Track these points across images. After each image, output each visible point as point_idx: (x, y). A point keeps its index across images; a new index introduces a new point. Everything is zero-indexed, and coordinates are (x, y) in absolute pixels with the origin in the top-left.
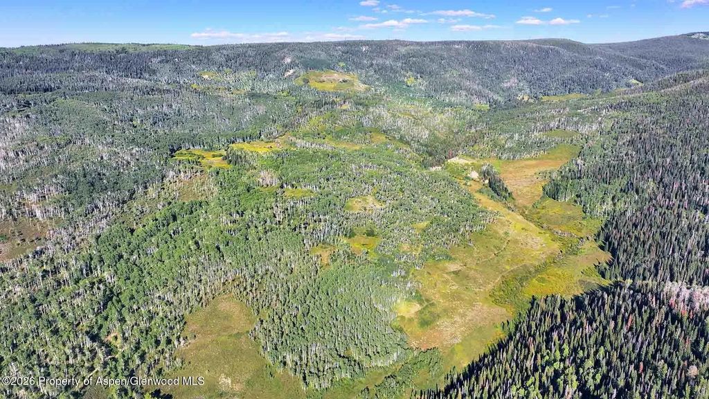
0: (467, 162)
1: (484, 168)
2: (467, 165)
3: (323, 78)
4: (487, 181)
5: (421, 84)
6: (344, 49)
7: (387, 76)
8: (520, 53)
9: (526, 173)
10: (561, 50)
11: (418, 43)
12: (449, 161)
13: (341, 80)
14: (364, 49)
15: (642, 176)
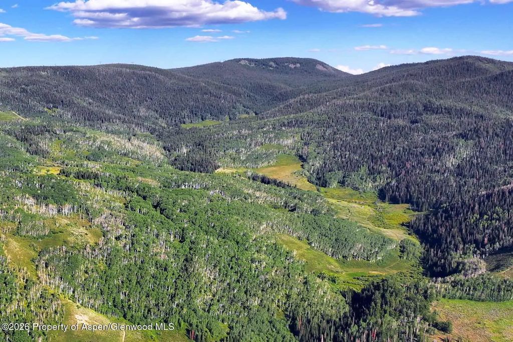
1: (249, 174)
9: (284, 174)
12: (216, 171)
15: (376, 163)
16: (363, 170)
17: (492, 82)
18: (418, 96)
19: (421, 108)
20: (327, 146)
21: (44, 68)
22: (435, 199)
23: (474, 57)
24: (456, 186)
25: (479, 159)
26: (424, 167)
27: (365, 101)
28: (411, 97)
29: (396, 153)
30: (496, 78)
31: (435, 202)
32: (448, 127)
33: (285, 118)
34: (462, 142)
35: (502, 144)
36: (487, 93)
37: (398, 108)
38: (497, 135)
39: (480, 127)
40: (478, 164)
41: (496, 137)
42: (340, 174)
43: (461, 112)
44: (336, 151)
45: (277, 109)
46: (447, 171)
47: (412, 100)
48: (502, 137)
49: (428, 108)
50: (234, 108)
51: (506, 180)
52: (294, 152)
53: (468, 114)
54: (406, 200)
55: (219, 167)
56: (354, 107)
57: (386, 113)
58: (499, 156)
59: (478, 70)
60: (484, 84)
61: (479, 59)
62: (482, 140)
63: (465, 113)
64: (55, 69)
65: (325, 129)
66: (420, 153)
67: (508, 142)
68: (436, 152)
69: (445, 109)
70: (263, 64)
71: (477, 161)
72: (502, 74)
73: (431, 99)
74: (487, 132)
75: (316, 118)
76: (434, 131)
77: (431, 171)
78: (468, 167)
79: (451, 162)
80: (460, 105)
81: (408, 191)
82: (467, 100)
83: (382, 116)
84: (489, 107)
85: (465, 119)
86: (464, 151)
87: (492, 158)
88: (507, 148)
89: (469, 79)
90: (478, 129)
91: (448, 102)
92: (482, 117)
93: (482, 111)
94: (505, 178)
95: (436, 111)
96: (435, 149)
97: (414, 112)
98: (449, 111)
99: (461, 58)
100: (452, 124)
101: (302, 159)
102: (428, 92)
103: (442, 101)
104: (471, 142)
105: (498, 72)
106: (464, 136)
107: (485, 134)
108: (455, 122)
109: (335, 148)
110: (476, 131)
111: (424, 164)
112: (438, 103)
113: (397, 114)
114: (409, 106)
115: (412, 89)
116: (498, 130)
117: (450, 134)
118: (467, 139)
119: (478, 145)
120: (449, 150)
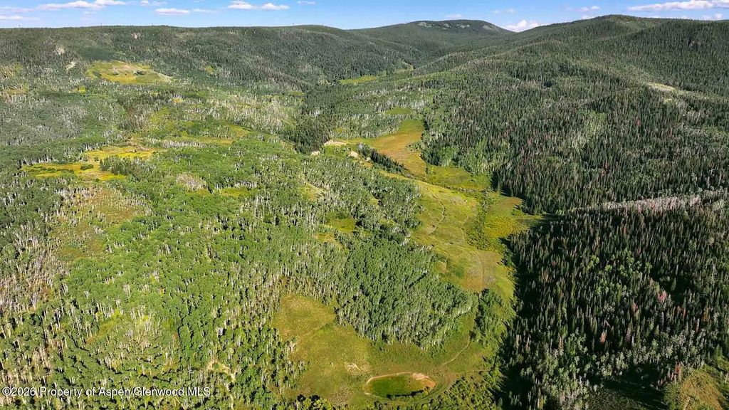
0: (342, 143)
1: (361, 147)
2: (343, 146)
3: (115, 70)
4: (369, 159)
5: (224, 72)
6: (114, 36)
7: (181, 65)
8: (297, 39)
9: (399, 147)
10: (335, 37)
11: (191, 30)
12: (325, 144)
13: (135, 72)
14: (136, 37)
15: (496, 137)
16: (481, 145)
17: (632, 41)
18: (556, 56)
19: (557, 68)
20: (454, 111)
21: (233, 29)
22: (550, 199)
23: (616, 16)
24: (579, 179)
25: (610, 139)
26: (546, 146)
27: (503, 61)
28: (548, 57)
29: (519, 124)
30: (635, 37)
31: (550, 203)
32: (580, 93)
33: (425, 77)
34: (593, 114)
35: (639, 119)
36: (626, 52)
37: (534, 68)
38: (633, 108)
39: (615, 97)
40: (608, 145)
41: (632, 110)
42: (456, 149)
43: (596, 75)
44: (462, 118)
45: (426, 66)
46: (572, 154)
47: (549, 60)
48: (639, 111)
49: (563, 69)
50: (393, 63)
51: (641, 179)
52: (421, 117)
53: (604, 77)
54: (519, 193)
55: (330, 139)
56: (491, 67)
57: (522, 74)
58: (634, 135)
59: (620, 29)
60: (624, 43)
61: (620, 17)
62: (615, 113)
63: (601, 76)
64: (243, 30)
65: (458, 90)
66: (545, 126)
67: (646, 117)
68: (563, 127)
69: (581, 70)
70: (438, 25)
71: (608, 140)
72: (642, 33)
73: (568, 59)
74: (622, 104)
75: (453, 78)
76: (566, 97)
77: (553, 153)
78: (596, 150)
79: (577, 141)
80: (595, 66)
81: (522, 180)
82: (604, 60)
83: (518, 76)
84: (626, 68)
85: (600, 84)
86: (595, 126)
87: (626, 139)
88: (645, 123)
89: (609, 38)
90: (612, 100)
91: (585, 63)
92: (618, 81)
93: (619, 74)
94: (640, 175)
95: (571, 72)
96: (562, 122)
97: (549, 73)
98: (584, 73)
99: (604, 17)
100: (586, 89)
101: (426, 126)
102: (566, 52)
103: (578, 61)
104: (603, 115)
105: (639, 30)
106: (595, 107)
107: (619, 105)
108: (589, 87)
109: (461, 114)
110: (610, 101)
111: (546, 142)
112: (574, 64)
113: (532, 74)
114: (545, 66)
115: (552, 49)
116: (635, 101)
117: (580, 103)
118: (599, 111)
119: (610, 120)
120: (577, 124)
